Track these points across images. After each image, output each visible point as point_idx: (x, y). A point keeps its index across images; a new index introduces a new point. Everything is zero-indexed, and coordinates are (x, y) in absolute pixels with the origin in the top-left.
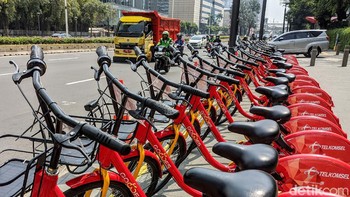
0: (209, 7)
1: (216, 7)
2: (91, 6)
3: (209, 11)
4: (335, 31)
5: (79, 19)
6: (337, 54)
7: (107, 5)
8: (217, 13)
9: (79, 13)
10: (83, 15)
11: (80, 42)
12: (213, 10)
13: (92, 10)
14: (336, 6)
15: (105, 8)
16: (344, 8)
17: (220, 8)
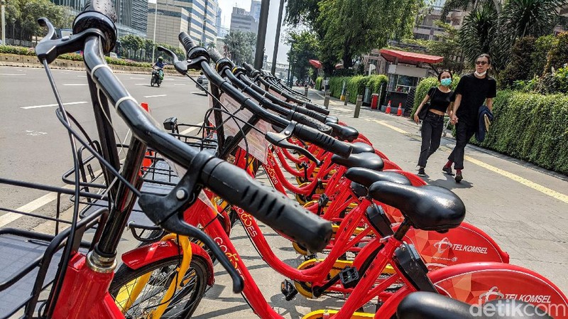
0: (198, 32)
1: (207, 33)
2: (37, 7)
3: (199, 37)
4: (341, 79)
5: (18, 22)
6: (346, 104)
7: (60, 8)
8: (208, 41)
9: (18, 13)
10: (24, 17)
11: (23, 53)
12: (204, 37)
13: (38, 11)
14: (343, 51)
15: (57, 12)
16: (352, 54)
17: (213, 36)
